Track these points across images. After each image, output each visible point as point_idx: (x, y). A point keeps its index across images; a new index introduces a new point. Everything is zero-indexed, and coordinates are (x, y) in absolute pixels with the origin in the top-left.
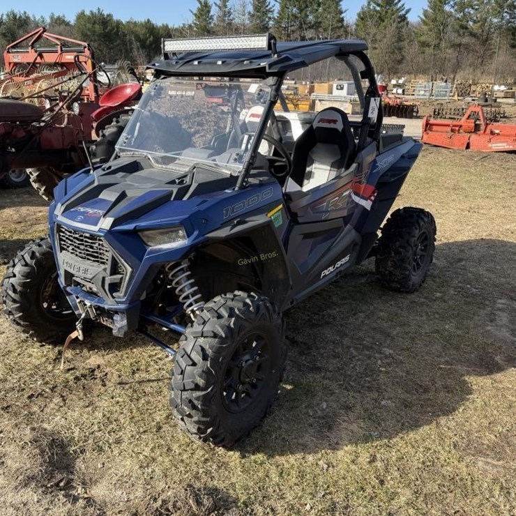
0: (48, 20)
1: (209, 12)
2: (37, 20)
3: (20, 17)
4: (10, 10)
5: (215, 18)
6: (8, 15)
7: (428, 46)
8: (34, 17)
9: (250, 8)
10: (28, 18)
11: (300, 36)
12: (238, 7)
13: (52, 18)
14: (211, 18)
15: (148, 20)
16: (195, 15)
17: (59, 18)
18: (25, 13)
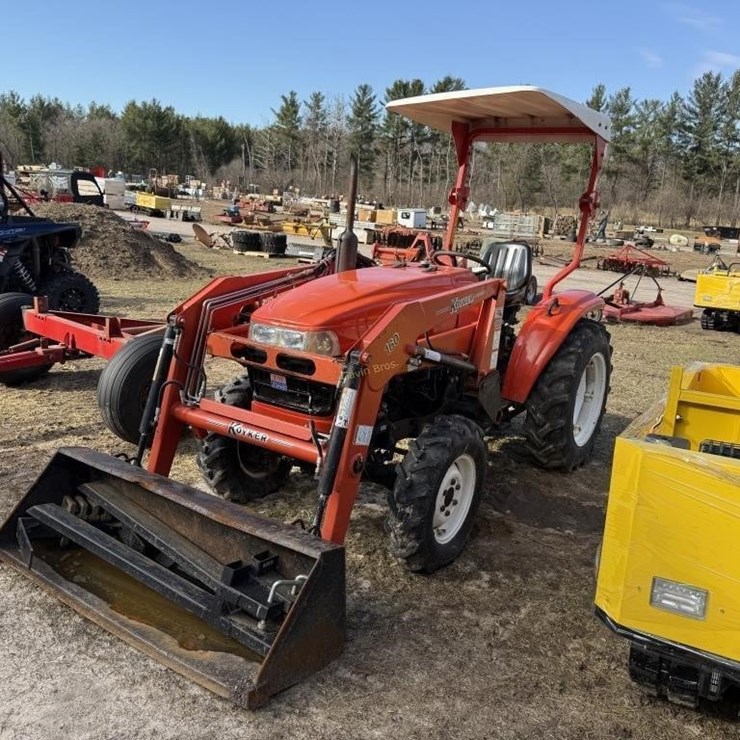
0: (87, 111)
1: (296, 112)
2: (72, 109)
3: (49, 104)
4: (35, 95)
5: (304, 120)
6: (32, 101)
7: (575, 171)
8: (68, 106)
9: (349, 112)
10: (60, 107)
11: (412, 150)
12: (333, 109)
13: (92, 109)
14: (299, 120)
15: (221, 118)
16: (278, 115)
17: (102, 109)
18: (56, 99)
